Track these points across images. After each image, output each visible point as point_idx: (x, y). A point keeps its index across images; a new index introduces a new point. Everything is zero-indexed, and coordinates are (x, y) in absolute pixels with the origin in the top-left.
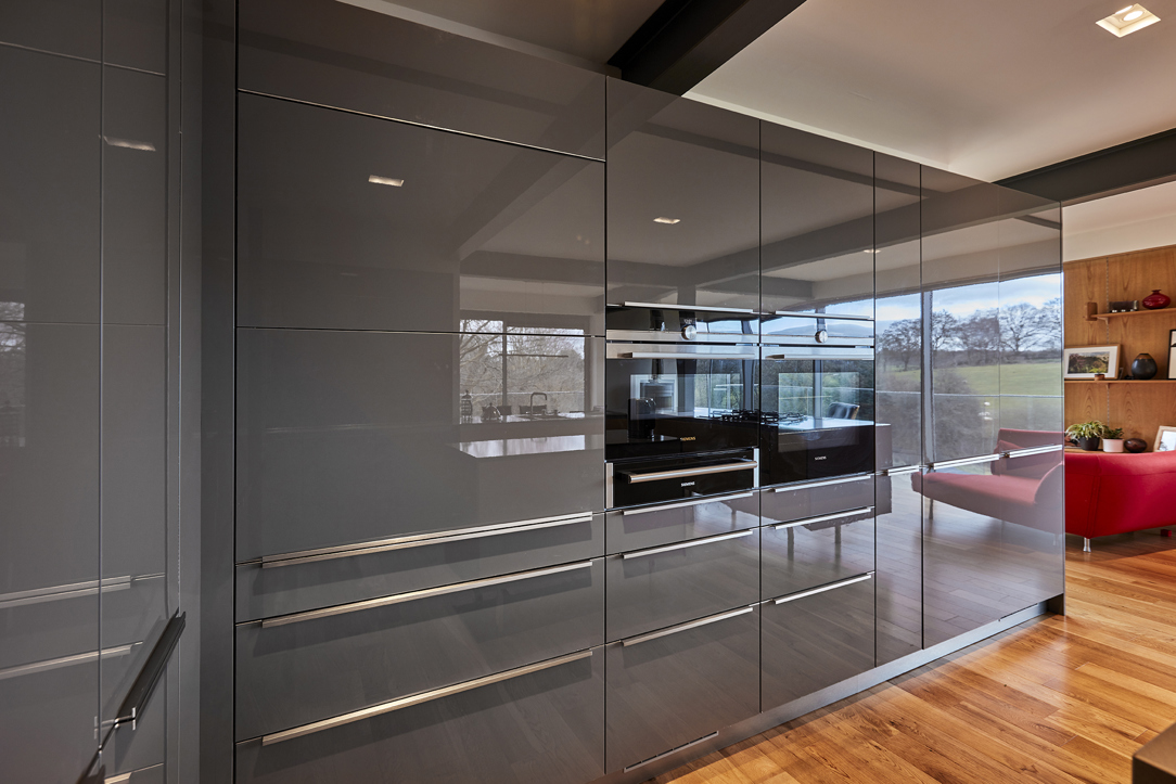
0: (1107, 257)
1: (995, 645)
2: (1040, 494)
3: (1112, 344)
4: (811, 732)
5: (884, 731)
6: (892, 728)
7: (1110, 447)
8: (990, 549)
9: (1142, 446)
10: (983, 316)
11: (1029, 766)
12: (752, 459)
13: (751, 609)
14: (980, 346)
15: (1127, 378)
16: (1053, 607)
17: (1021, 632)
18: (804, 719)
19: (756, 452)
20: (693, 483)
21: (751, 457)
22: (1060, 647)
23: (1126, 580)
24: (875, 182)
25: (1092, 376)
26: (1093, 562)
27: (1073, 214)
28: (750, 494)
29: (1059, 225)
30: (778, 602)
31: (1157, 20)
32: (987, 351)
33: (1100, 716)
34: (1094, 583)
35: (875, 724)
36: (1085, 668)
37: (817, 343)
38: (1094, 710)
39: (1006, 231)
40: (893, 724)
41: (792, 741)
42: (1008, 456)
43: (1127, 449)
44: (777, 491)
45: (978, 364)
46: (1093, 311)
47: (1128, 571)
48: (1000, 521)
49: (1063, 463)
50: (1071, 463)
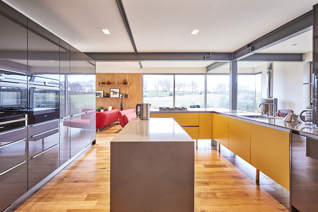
0: (101, 73)
1: (84, 154)
2: (91, 122)
3: (102, 91)
4: (43, 190)
5: (63, 180)
6: (64, 178)
7: (102, 111)
8: (82, 135)
9: (106, 110)
10: (75, 83)
11: (92, 171)
12: (25, 117)
13: (25, 162)
14: (74, 90)
15: (104, 97)
16: (94, 143)
17: (89, 149)
18: (41, 188)
19: (26, 116)
20: (3, 127)
21: (24, 117)
22: (95, 150)
23: (104, 135)
24: (59, 46)
25: (99, 97)
26: (99, 133)
27: (98, 63)
28: (25, 128)
29: (95, 66)
30: (33, 158)
31: (110, 33)
32: (76, 92)
33: (102, 158)
34: (100, 137)
35: (60, 180)
36: (99, 151)
37: (44, 85)
38: (101, 157)
39: (83, 64)
40: (64, 177)
41: (38, 195)
42: (86, 113)
43: (104, 111)
44: (33, 126)
45: (74, 94)
46: (99, 84)
47: (105, 133)
48: (83, 129)
49: (95, 114)
50: (97, 114)
